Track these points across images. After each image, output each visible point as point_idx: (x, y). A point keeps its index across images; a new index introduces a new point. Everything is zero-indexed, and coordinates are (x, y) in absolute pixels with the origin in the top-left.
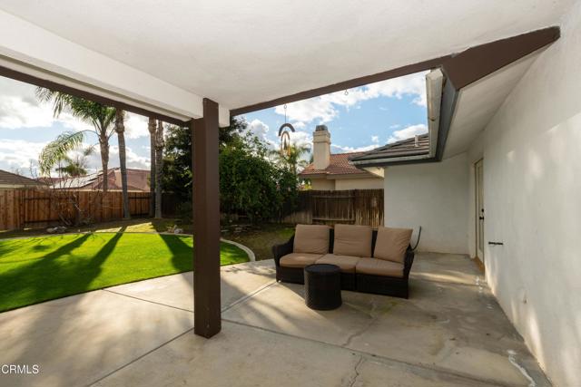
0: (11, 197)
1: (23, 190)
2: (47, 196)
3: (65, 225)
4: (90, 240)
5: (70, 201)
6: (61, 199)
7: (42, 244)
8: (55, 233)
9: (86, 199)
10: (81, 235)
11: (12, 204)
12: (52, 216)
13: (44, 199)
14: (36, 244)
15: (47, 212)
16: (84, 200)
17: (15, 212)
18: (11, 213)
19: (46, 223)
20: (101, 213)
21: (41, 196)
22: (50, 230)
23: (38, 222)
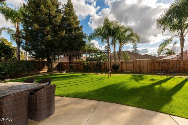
0: (149, 62)
1: (152, 60)
2: (159, 62)
3: (164, 72)
4: (172, 79)
5: (166, 64)
6: (163, 63)
7: (154, 78)
8: (160, 75)
9: (173, 62)
10: (169, 77)
11: (149, 64)
12: (160, 69)
13: (158, 63)
14: (152, 78)
15: (158, 67)
16: (172, 63)
17: (150, 67)
18: (149, 67)
19: (158, 71)
20: (179, 69)
21: (157, 62)
22: (158, 73)
23: (156, 70)
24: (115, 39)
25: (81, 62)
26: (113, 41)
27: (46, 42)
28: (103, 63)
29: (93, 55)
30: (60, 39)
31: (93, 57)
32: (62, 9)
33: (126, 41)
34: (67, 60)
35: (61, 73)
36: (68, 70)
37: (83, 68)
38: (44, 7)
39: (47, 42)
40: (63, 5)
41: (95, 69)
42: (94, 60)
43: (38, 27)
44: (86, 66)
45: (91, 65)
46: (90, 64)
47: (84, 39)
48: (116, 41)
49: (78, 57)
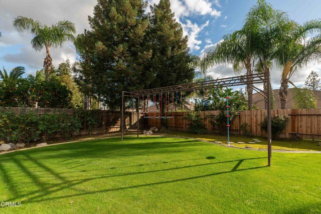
24: (265, 57)
25: (183, 113)
26: (261, 65)
27: (116, 73)
28: (235, 116)
29: (210, 98)
30: (141, 67)
31: (211, 102)
32: (149, 14)
33: (302, 59)
34: (156, 108)
35: (140, 136)
36: (157, 130)
37: (188, 126)
38: (117, 11)
39: (118, 74)
40: (151, 7)
41: (215, 129)
42: (213, 110)
43: (104, 46)
44: (194, 121)
45: (205, 119)
46: (203, 117)
47: (191, 65)
48: (269, 62)
49: (179, 102)
